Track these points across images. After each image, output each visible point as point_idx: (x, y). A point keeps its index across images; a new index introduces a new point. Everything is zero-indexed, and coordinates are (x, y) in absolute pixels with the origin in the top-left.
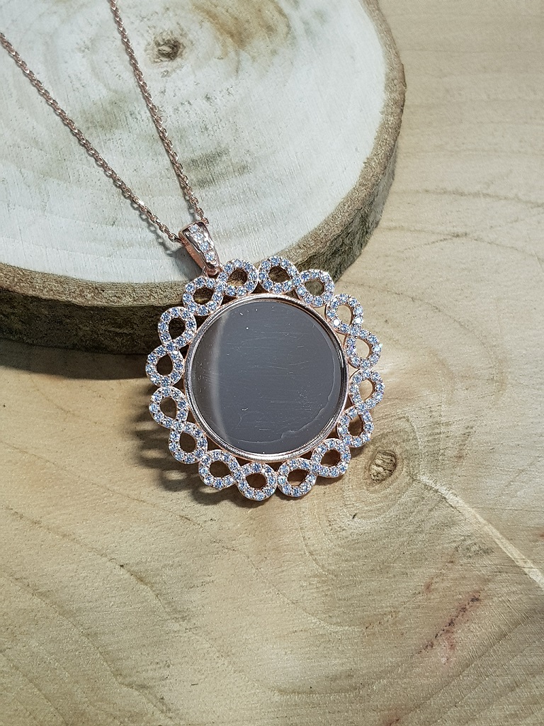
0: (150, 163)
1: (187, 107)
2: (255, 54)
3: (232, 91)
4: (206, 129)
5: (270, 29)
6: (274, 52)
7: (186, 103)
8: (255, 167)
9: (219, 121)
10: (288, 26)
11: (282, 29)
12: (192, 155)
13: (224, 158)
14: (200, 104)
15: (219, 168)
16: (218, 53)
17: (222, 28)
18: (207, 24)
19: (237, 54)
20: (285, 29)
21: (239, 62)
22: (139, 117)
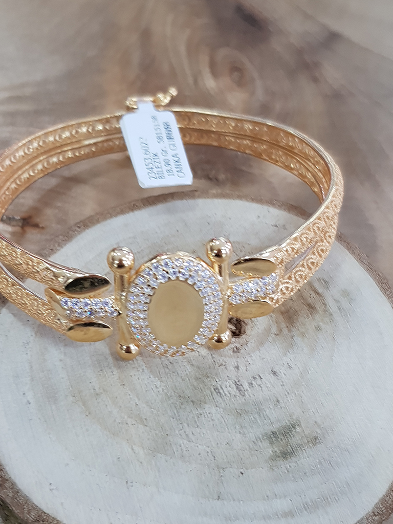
0: (238, 435)
2: (303, 330)
6: (318, 328)
7: (257, 377)
8: (324, 437)
9: (287, 393)
10: (325, 304)
12: (271, 428)
13: (298, 429)
14: (268, 378)
15: (295, 440)
16: (274, 330)
19: (290, 331)
22: (221, 391)
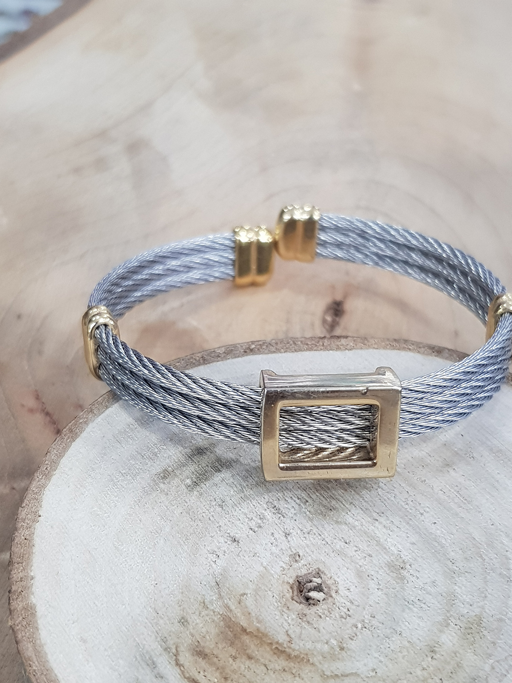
1: (253, 524)
2: (206, 612)
3: (214, 557)
4: (221, 506)
5: (200, 653)
7: (256, 529)
9: (211, 518)
11: (186, 658)
14: (240, 532)
17: (261, 637)
18: (282, 638)
20: (182, 659)
21: (220, 597)
